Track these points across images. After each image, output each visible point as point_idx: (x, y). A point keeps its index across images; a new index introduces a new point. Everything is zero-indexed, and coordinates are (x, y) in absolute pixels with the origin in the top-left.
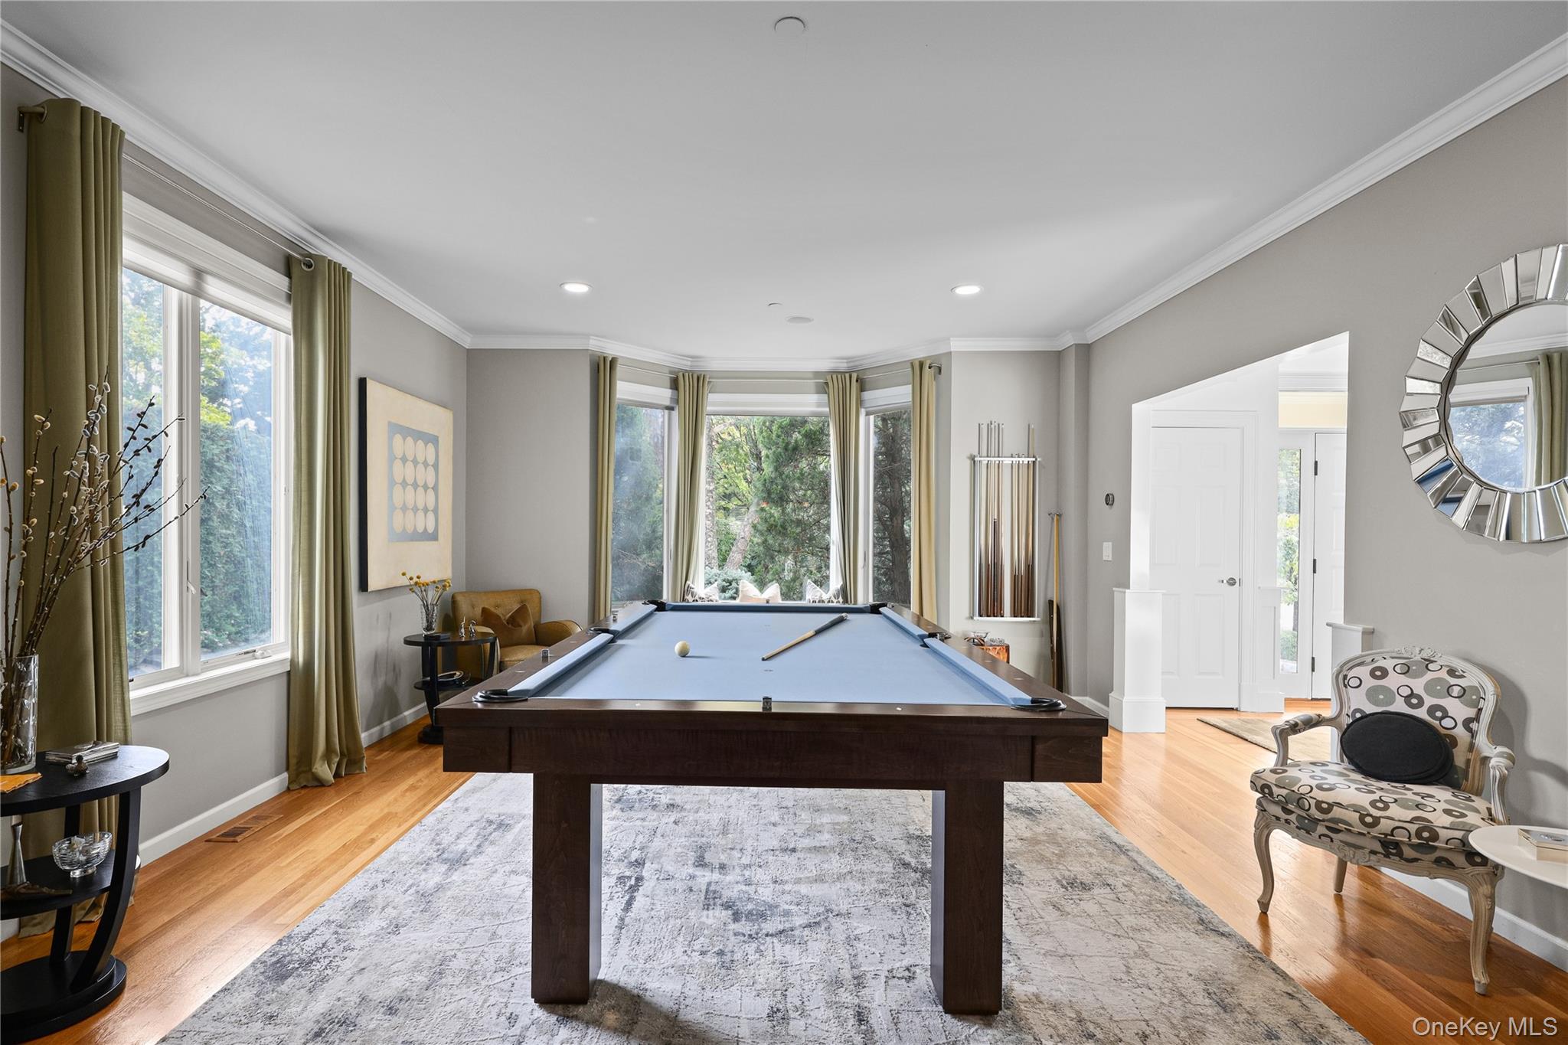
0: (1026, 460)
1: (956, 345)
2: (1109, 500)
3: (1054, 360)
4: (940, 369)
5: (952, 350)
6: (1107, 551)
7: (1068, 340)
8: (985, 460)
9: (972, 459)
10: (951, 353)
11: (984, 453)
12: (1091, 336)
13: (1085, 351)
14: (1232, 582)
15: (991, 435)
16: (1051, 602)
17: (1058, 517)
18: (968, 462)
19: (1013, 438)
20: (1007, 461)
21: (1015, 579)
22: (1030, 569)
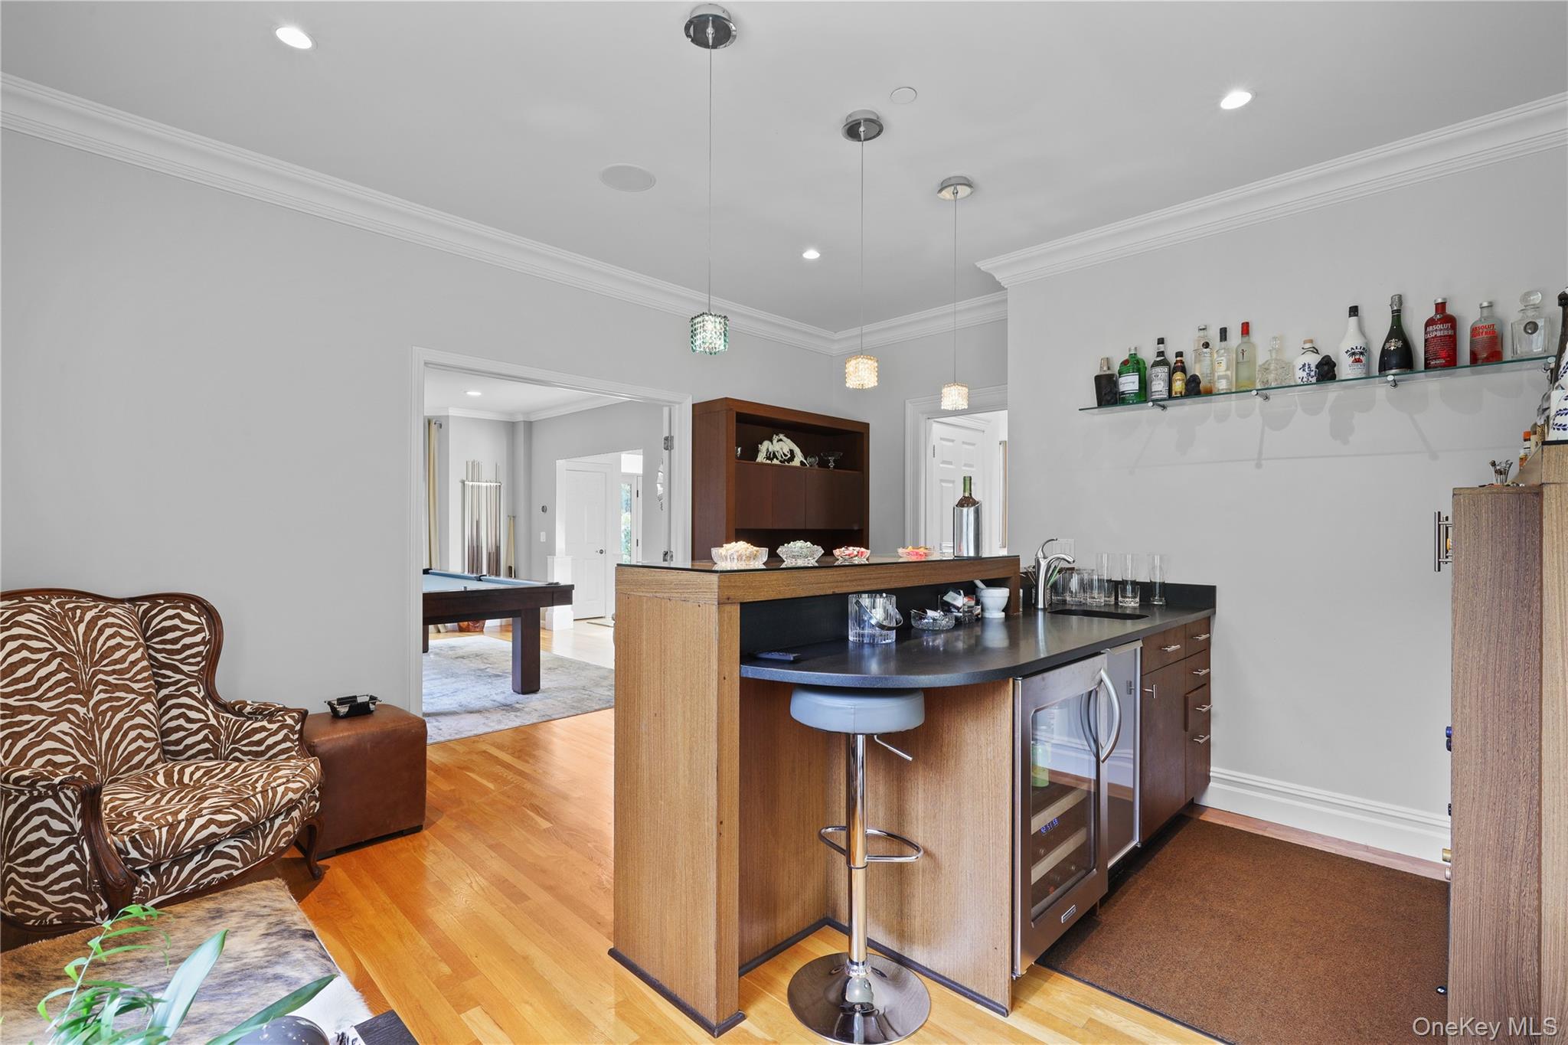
0: (495, 484)
1: (452, 412)
2: (544, 509)
3: (511, 427)
4: (441, 426)
5: (450, 414)
6: (543, 537)
7: (520, 418)
8: (471, 484)
9: (463, 482)
10: (448, 416)
11: (470, 479)
12: (533, 418)
13: (529, 425)
14: (601, 552)
15: (474, 469)
16: (510, 568)
17: (513, 518)
18: (460, 484)
19: (487, 471)
20: (484, 484)
21: (489, 555)
22: (498, 549)
